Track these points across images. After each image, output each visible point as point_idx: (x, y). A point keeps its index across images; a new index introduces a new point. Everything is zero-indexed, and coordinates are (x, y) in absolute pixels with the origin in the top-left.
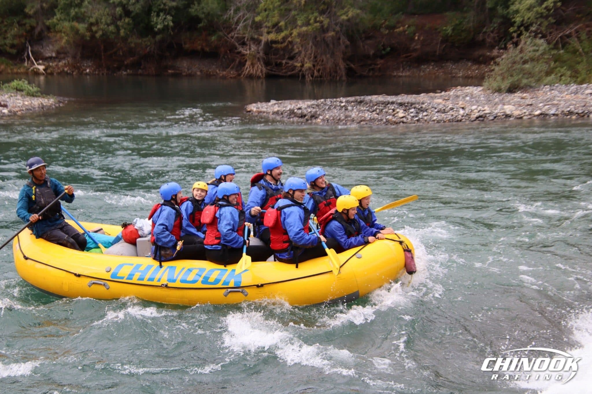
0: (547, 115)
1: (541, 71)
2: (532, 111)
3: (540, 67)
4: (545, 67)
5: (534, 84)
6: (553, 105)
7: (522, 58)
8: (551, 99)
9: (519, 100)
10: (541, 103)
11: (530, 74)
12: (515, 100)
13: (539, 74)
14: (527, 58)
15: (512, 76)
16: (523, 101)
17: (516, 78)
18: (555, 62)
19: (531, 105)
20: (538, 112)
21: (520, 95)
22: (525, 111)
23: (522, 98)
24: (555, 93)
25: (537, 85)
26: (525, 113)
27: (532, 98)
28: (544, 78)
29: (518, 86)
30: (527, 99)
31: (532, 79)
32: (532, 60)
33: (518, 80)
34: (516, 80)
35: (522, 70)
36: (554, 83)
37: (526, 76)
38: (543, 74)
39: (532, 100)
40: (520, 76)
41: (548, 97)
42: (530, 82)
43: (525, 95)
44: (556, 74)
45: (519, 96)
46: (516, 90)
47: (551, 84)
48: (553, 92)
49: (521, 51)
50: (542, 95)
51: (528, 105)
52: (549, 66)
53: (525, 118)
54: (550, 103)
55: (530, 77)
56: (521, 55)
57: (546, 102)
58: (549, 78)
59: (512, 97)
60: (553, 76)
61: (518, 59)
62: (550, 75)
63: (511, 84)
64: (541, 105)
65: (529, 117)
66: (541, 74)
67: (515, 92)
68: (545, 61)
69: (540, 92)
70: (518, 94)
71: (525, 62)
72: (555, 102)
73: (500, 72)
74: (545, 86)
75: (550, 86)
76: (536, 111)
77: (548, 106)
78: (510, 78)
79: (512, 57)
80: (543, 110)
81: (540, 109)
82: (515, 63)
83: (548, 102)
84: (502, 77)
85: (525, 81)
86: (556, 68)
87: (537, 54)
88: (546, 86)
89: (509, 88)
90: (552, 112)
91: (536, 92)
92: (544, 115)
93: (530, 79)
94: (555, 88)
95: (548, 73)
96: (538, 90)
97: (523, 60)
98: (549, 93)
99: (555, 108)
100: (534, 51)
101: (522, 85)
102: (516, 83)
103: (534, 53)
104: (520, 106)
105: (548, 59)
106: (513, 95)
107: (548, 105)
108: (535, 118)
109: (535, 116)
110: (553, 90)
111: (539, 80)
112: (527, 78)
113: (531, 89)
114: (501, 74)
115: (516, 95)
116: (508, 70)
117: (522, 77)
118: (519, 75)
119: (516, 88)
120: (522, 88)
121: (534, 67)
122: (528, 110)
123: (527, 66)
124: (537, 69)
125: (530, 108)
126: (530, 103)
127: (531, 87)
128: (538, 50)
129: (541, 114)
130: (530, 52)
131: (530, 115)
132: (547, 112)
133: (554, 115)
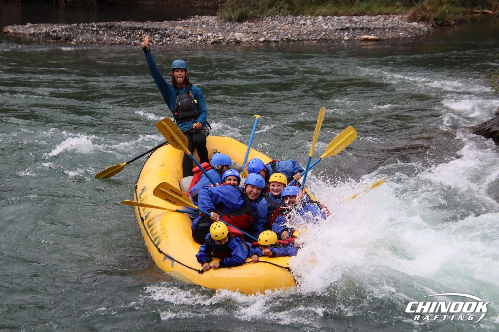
0: (270, 41)
1: (264, 4)
2: (257, 39)
4: (267, 0)
5: (259, 15)
6: (274, 33)
8: (272, 28)
9: (247, 28)
10: (265, 31)
11: (255, 6)
12: (244, 28)
13: (262, 6)
15: (240, 7)
16: (250, 29)
17: (244, 9)
19: (257, 33)
22: (252, 38)
23: (250, 27)
24: (276, 23)
25: (261, 16)
26: (252, 40)
27: (257, 27)
28: (267, 10)
29: (246, 16)
30: (253, 27)
31: (257, 11)
33: (245, 11)
36: (274, 14)
37: (252, 8)
38: (266, 6)
39: (257, 29)
41: (270, 26)
42: (255, 13)
43: (251, 24)
44: (276, 7)
45: (247, 25)
46: (245, 20)
47: (272, 15)
48: (274, 22)
50: (265, 24)
51: (254, 33)
53: (252, 44)
54: (272, 31)
55: (255, 9)
57: (269, 30)
58: (271, 10)
59: (241, 26)
60: (274, 8)
62: (272, 8)
63: (240, 15)
64: (265, 33)
65: (255, 43)
66: (264, 7)
67: (243, 22)
69: (263, 21)
70: (246, 23)
72: (276, 31)
73: (231, 4)
74: (267, 17)
75: (272, 17)
76: (261, 38)
77: (270, 34)
78: (239, 9)
80: (267, 38)
81: (264, 37)
83: (270, 30)
84: (232, 8)
85: (251, 12)
88: (269, 17)
89: (239, 18)
90: (274, 39)
91: (261, 22)
92: (267, 42)
93: (255, 11)
94: (275, 18)
95: (270, 6)
98: (271, 23)
99: (276, 36)
101: (249, 15)
102: (244, 14)
104: (248, 33)
106: (242, 24)
107: (271, 33)
108: (260, 44)
109: (260, 42)
110: (274, 20)
111: (262, 12)
112: (253, 10)
113: (257, 19)
114: (232, 6)
115: (244, 24)
116: (237, 2)
117: (249, 9)
118: (247, 6)
119: (244, 18)
120: (249, 18)
122: (254, 37)
124: (261, 2)
125: (256, 36)
126: (256, 31)
127: (256, 17)
129: (265, 41)
131: (256, 41)
132: (270, 39)
133: (275, 41)
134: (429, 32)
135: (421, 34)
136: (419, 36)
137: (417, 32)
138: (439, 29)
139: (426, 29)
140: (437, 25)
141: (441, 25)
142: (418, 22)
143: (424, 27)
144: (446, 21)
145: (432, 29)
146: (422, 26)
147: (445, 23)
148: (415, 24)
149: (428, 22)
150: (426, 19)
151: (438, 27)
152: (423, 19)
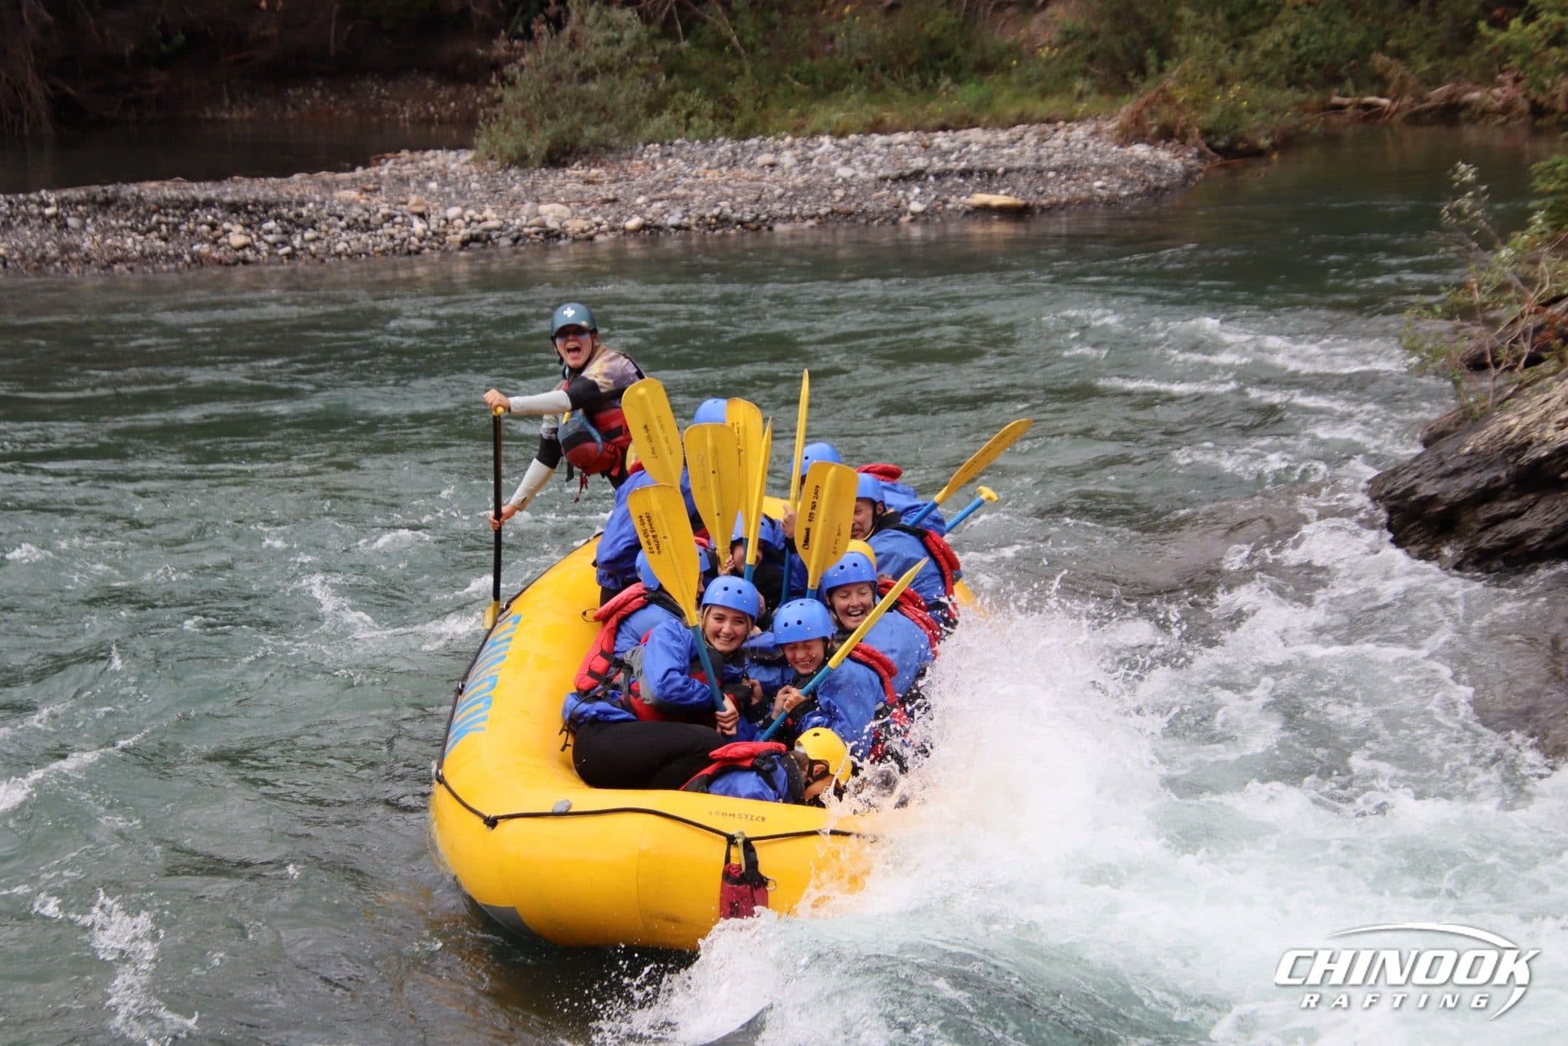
0: (659, 228)
1: (635, 102)
2: (617, 220)
3: (629, 90)
4: (643, 91)
5: (617, 141)
6: (675, 199)
7: (577, 64)
8: (666, 183)
9: (580, 187)
10: (640, 193)
11: (604, 112)
12: (568, 186)
13: (627, 111)
14: (592, 64)
15: (553, 116)
16: (591, 188)
17: (565, 123)
18: (669, 76)
19: (614, 201)
20: (633, 223)
21: (582, 172)
22: (598, 219)
23: (588, 182)
24: (677, 164)
25: (626, 144)
26: (599, 225)
27: (614, 182)
28: (643, 122)
29: (573, 147)
30: (601, 183)
31: (611, 126)
32: (606, 68)
33: (570, 130)
34: (565, 127)
35: (581, 99)
36: (670, 137)
37: (594, 117)
38: (641, 110)
39: (613, 187)
40: (579, 114)
41: (658, 176)
42: (606, 134)
43: (594, 172)
44: (675, 111)
45: (578, 177)
46: (570, 159)
47: (663, 139)
48: (670, 161)
49: (573, 44)
50: (642, 172)
51: (606, 201)
52: (655, 87)
53: (600, 238)
54: (664, 194)
55: (604, 120)
56: (573, 57)
57: (656, 191)
58: (657, 123)
59: (559, 181)
60: (667, 116)
61: (566, 66)
62: (660, 114)
63: (554, 142)
64: (641, 200)
65: (611, 236)
66: (632, 112)
67: (565, 165)
68: (644, 70)
69: (634, 162)
70: (576, 170)
71: (587, 76)
72: (679, 191)
73: (520, 106)
74: (645, 145)
75: (662, 144)
76: (630, 217)
77: (659, 204)
78: (547, 122)
79: (548, 60)
80: (649, 216)
81: (640, 213)
82: (558, 78)
83: (660, 191)
84: (525, 122)
85: (590, 132)
86: (674, 92)
87: (620, 51)
88: (651, 146)
89: (550, 153)
90: (673, 220)
91: (625, 163)
92: (651, 230)
93: (604, 126)
94: (674, 149)
95: (654, 108)
96: (630, 158)
97: (578, 71)
98: (659, 167)
99: (679, 209)
100: (610, 42)
101: (583, 143)
102: (568, 138)
103: (609, 49)
104: (584, 205)
105: (651, 65)
106: (561, 175)
107: (661, 200)
108: (628, 238)
109: (627, 233)
110: (670, 155)
111: (629, 129)
112: (597, 124)
113: (611, 156)
114: (523, 113)
115: (568, 172)
116: (543, 101)
117: (583, 120)
118: (574, 112)
119: (568, 154)
120: (586, 152)
121: (613, 89)
122: (605, 217)
123: (593, 87)
124: (622, 96)
125: (613, 211)
126: (611, 196)
127: (610, 149)
128: (618, 41)
129: (644, 227)
130: (597, 45)
131: (613, 229)
132: (659, 221)
133: (678, 227)
134: (1189, 175)
135: (1164, 184)
136: (1157, 189)
137: (1151, 177)
138: (1223, 166)
139: (1178, 165)
140: (1215, 150)
141: (1228, 152)
142: (1150, 144)
143: (1170, 160)
144: (1242, 139)
145: (1200, 166)
146: (1164, 155)
147: (1241, 146)
148: (1141, 150)
149: (1183, 143)
150: (1177, 131)
151: (1218, 160)
152: (1166, 134)
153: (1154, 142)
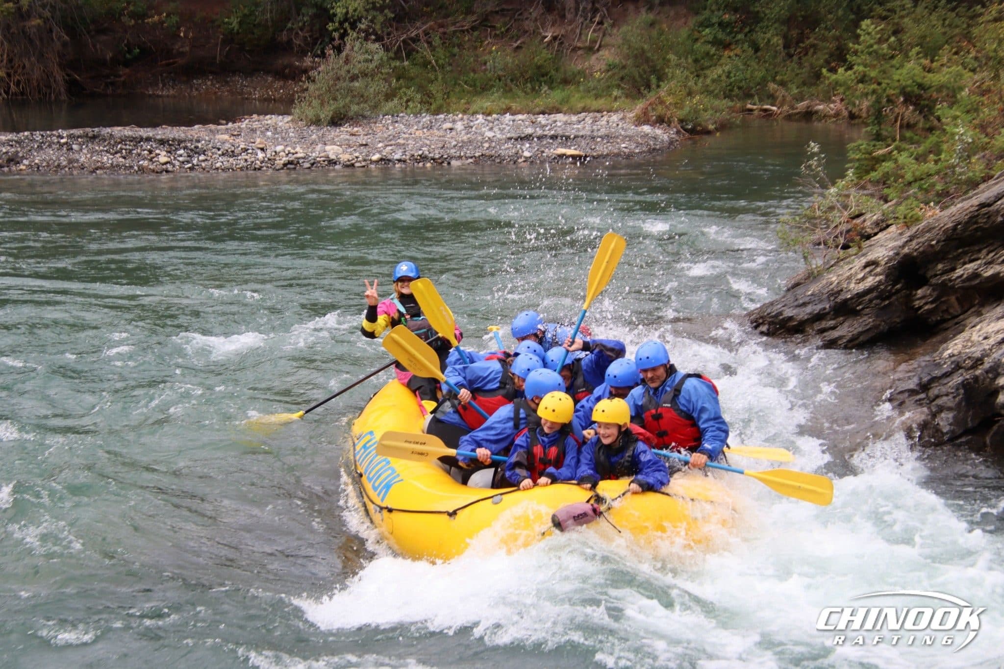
0: (389, 160)
1: (379, 93)
2: (367, 156)
3: (376, 87)
4: (384, 87)
5: (369, 113)
6: (398, 145)
7: (349, 72)
8: (394, 136)
9: (348, 137)
10: (380, 142)
11: (362, 98)
12: (342, 136)
13: (375, 97)
14: (356, 72)
15: (335, 99)
16: (354, 138)
17: (341, 103)
18: (398, 80)
19: (366, 145)
20: (376, 157)
21: (349, 129)
22: (357, 154)
23: (352, 135)
24: (400, 127)
25: (373, 115)
26: (357, 157)
27: (366, 135)
28: (383, 103)
29: (345, 116)
30: (359, 135)
31: (366, 105)
32: (365, 75)
33: (344, 107)
34: (341, 105)
35: (350, 90)
36: (397, 112)
37: (357, 100)
38: (381, 97)
39: (366, 137)
40: (349, 98)
41: (390, 133)
42: (362, 109)
43: (356, 129)
44: (401, 98)
45: (347, 132)
46: (342, 122)
47: (393, 113)
48: (397, 125)
49: (347, 61)
50: (381, 130)
51: (362, 145)
52: (390, 85)
53: (357, 165)
54: (393, 142)
55: (362, 102)
56: (346, 68)
57: (388, 141)
58: (390, 104)
59: (336, 134)
60: (396, 101)
61: (343, 73)
62: (392, 100)
63: (335, 113)
64: (380, 145)
65: (363, 164)
66: (377, 98)
67: (340, 125)
68: (384, 76)
69: (377, 125)
70: (346, 128)
71: (354, 78)
72: (401, 141)
73: (317, 93)
74: (384, 116)
75: (393, 116)
76: (374, 154)
77: (390, 148)
78: (331, 102)
79: (333, 69)
80: (384, 154)
81: (380, 152)
82: (338, 79)
83: (390, 140)
84: (319, 102)
85: (354, 108)
86: (400, 88)
87: (372, 66)
88: (387, 117)
89: (332, 118)
90: (397, 157)
91: (373, 125)
92: (385, 160)
93: (362, 105)
94: (399, 119)
95: (389, 97)
96: (375, 123)
97: (349, 75)
98: (391, 128)
99: (401, 151)
100: (366, 61)
101: (351, 114)
102: (342, 111)
103: (366, 64)
104: (350, 146)
105: (388, 73)
106: (338, 130)
107: (391, 145)
108: (373, 166)
109: (372, 162)
110: (396, 122)
111: (375, 107)
112: (358, 104)
113: (365, 121)
114: (319, 96)
115: (342, 129)
116: (329, 91)
117: (351, 102)
118: (346, 97)
119: (342, 119)
120: (352, 119)
121: (367, 86)
122: (361, 153)
123: (356, 84)
124: (372, 90)
125: (365, 150)
126: (364, 143)
127: (364, 117)
128: (371, 61)
129: (381, 159)
130: (360, 62)
131: (365, 160)
132: (390, 157)
133: (399, 161)
134: (671, 143)
135: (658, 147)
136: (654, 149)
137: (652, 143)
138: (690, 139)
139: (666, 137)
140: (686, 130)
141: (692, 131)
142: (651, 125)
143: (662, 134)
144: (700, 125)
145: (677, 138)
146: (659, 132)
147: (699, 128)
148: (647, 129)
149: (669, 126)
150: (666, 119)
151: (687, 135)
152: (661, 121)
153: (653, 125)
